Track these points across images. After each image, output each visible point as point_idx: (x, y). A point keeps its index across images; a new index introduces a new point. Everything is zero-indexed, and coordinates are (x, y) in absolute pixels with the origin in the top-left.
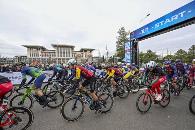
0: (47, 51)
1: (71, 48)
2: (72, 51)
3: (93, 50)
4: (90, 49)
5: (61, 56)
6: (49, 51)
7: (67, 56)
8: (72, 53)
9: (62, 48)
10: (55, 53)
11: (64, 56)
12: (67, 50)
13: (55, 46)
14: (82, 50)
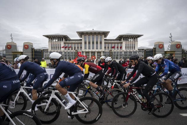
0: (71, 42)
1: (103, 36)
2: (105, 40)
3: (139, 36)
4: (134, 35)
5: (89, 48)
6: (73, 42)
7: (97, 48)
8: (105, 43)
9: (91, 36)
10: (81, 43)
11: (93, 48)
12: (97, 38)
13: (81, 34)
14: (120, 38)
